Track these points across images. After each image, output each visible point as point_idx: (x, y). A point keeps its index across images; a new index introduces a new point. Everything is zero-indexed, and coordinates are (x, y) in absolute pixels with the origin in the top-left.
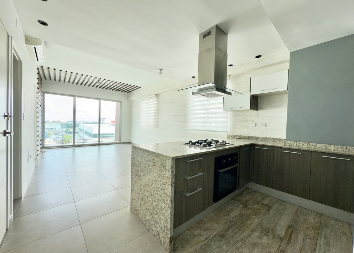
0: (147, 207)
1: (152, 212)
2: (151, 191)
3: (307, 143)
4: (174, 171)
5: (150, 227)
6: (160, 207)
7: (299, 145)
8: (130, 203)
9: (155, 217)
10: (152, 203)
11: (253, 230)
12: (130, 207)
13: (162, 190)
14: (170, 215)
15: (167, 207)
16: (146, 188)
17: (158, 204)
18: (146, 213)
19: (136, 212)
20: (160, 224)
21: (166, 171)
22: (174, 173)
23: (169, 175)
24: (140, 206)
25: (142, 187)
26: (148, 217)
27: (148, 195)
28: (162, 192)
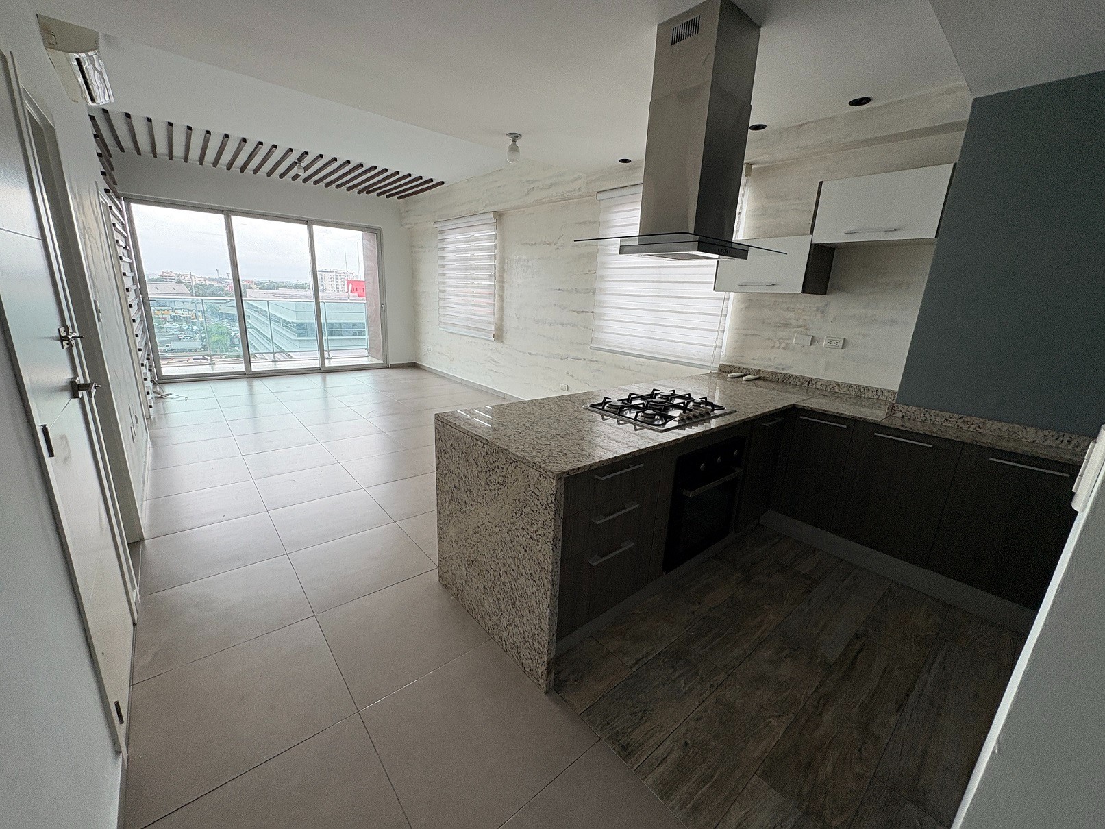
0: (485, 584)
1: (499, 596)
2: (497, 548)
3: (956, 416)
4: (562, 508)
5: (495, 631)
6: (521, 591)
7: (933, 418)
8: (437, 563)
9: (509, 610)
10: (498, 576)
11: (760, 643)
12: (436, 572)
13: (526, 551)
14: (547, 614)
15: (540, 595)
16: (481, 537)
17: (516, 582)
18: (484, 597)
19: (454, 588)
20: (521, 629)
21: (540, 506)
22: (562, 515)
23: (548, 520)
24: (465, 577)
25: (471, 532)
26: (488, 607)
27: (488, 556)
28: (526, 555)
